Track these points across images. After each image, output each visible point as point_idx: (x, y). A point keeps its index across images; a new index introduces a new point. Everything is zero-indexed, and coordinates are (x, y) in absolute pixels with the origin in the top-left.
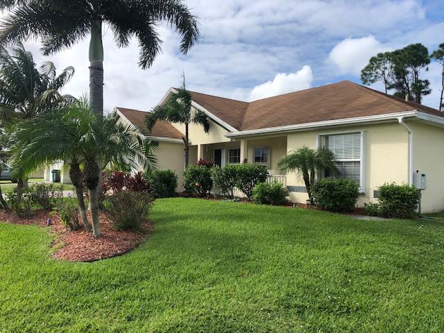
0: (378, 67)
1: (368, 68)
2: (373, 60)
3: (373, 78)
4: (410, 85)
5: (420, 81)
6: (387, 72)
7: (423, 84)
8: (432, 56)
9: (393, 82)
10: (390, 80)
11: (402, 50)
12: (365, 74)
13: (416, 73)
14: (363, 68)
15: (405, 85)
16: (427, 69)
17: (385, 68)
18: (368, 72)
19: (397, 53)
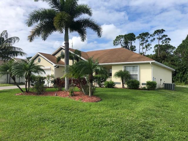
0: (119, 40)
1: (116, 40)
2: (117, 37)
3: (117, 44)
4: (129, 47)
5: (133, 46)
6: (122, 42)
7: (134, 47)
8: (136, 38)
9: (124, 46)
10: (123, 45)
11: (127, 35)
12: (115, 42)
13: (131, 43)
14: (114, 40)
15: (128, 47)
16: (135, 42)
17: (121, 40)
18: (116, 42)
19: (125, 35)
